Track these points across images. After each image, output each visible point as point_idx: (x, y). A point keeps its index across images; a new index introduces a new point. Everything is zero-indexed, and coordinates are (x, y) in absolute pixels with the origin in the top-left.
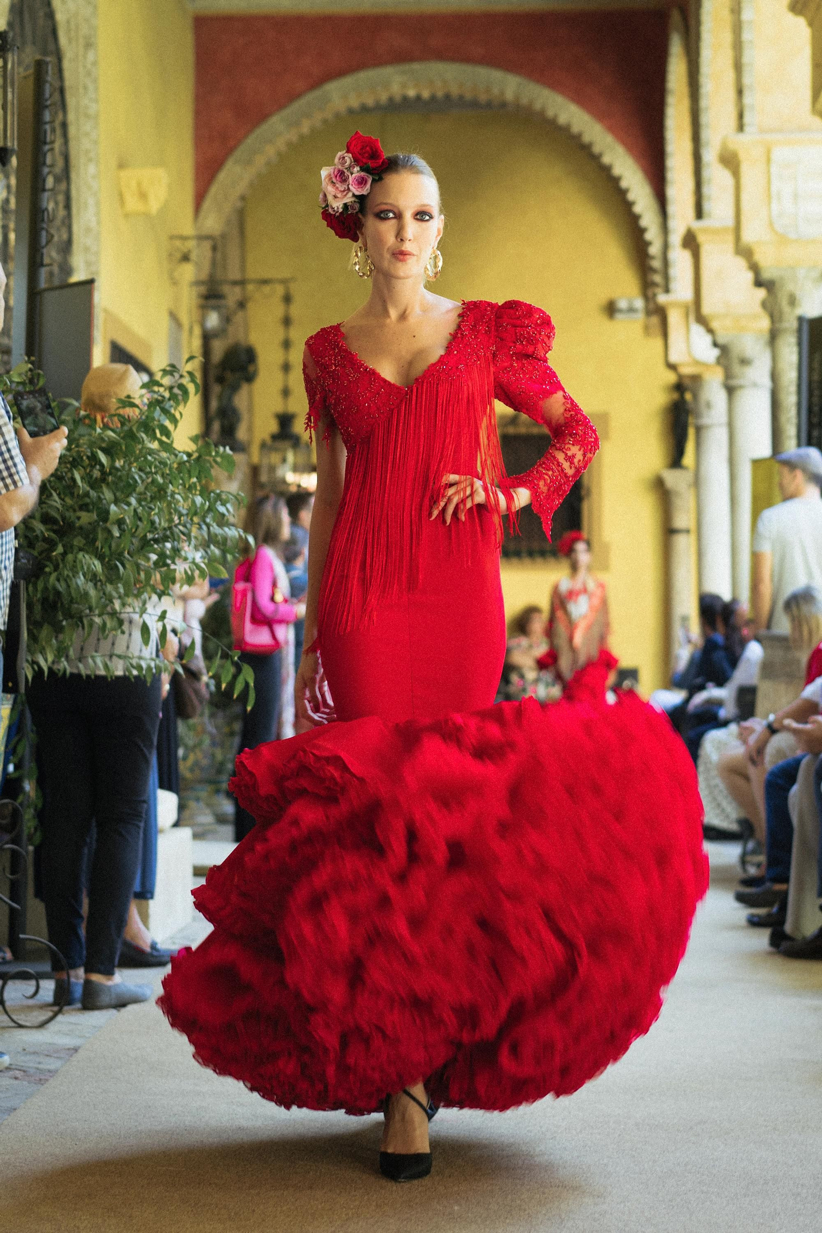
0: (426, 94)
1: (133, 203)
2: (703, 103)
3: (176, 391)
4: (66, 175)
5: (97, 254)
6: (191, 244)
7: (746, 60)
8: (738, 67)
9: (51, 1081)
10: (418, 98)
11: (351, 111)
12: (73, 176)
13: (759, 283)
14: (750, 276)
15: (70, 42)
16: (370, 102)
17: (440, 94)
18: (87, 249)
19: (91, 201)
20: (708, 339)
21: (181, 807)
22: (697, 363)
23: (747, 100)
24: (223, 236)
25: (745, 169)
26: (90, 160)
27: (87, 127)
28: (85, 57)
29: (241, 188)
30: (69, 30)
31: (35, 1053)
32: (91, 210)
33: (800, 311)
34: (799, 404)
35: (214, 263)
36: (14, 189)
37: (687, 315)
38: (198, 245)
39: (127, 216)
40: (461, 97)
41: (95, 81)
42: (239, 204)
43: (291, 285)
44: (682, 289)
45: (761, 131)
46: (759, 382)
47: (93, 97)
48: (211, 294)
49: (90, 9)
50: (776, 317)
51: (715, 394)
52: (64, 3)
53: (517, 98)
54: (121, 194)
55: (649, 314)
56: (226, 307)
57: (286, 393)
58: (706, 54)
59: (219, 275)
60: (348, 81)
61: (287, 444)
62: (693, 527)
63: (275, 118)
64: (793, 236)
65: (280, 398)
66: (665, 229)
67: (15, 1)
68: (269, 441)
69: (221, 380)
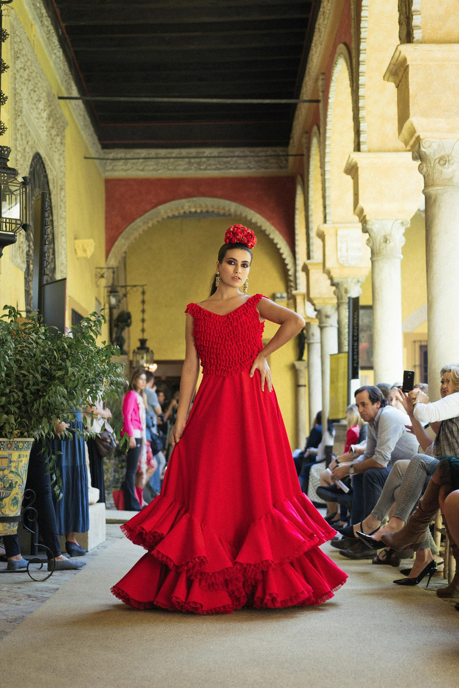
0: (199, 211)
1: (80, 253)
2: (310, 213)
4: (53, 241)
5: (66, 273)
6: (104, 271)
7: (327, 194)
8: (324, 197)
9: (47, 601)
10: (196, 212)
11: (168, 217)
12: (56, 242)
13: (333, 284)
14: (329, 282)
15: (54, 187)
16: (176, 214)
17: (204, 210)
18: (62, 272)
19: (63, 252)
20: (312, 308)
22: (308, 318)
23: (327, 211)
24: (117, 268)
25: (327, 238)
26: (63, 235)
27: (61, 222)
28: (60, 193)
29: (125, 248)
30: (54, 183)
31: (41, 591)
32: (63, 256)
33: (349, 295)
34: (349, 332)
35: (113, 279)
36: (32, 246)
37: (304, 299)
38: (107, 271)
39: (78, 259)
40: (213, 212)
41: (65, 203)
42: (124, 255)
43: (145, 287)
44: (302, 288)
45: (333, 223)
46: (333, 325)
47: (64, 210)
48: (113, 291)
49: (62, 175)
50: (339, 298)
51: (315, 330)
52: (51, 171)
53: (236, 212)
54: (75, 250)
55: (289, 299)
56: (118, 296)
57: (143, 331)
58: (311, 193)
59: (116, 283)
60: (167, 205)
61: (144, 351)
62: (307, 384)
63: (138, 220)
64: (347, 265)
65: (141, 333)
66: (295, 264)
67: (31, 170)
68: (136, 350)
69: (117, 326)
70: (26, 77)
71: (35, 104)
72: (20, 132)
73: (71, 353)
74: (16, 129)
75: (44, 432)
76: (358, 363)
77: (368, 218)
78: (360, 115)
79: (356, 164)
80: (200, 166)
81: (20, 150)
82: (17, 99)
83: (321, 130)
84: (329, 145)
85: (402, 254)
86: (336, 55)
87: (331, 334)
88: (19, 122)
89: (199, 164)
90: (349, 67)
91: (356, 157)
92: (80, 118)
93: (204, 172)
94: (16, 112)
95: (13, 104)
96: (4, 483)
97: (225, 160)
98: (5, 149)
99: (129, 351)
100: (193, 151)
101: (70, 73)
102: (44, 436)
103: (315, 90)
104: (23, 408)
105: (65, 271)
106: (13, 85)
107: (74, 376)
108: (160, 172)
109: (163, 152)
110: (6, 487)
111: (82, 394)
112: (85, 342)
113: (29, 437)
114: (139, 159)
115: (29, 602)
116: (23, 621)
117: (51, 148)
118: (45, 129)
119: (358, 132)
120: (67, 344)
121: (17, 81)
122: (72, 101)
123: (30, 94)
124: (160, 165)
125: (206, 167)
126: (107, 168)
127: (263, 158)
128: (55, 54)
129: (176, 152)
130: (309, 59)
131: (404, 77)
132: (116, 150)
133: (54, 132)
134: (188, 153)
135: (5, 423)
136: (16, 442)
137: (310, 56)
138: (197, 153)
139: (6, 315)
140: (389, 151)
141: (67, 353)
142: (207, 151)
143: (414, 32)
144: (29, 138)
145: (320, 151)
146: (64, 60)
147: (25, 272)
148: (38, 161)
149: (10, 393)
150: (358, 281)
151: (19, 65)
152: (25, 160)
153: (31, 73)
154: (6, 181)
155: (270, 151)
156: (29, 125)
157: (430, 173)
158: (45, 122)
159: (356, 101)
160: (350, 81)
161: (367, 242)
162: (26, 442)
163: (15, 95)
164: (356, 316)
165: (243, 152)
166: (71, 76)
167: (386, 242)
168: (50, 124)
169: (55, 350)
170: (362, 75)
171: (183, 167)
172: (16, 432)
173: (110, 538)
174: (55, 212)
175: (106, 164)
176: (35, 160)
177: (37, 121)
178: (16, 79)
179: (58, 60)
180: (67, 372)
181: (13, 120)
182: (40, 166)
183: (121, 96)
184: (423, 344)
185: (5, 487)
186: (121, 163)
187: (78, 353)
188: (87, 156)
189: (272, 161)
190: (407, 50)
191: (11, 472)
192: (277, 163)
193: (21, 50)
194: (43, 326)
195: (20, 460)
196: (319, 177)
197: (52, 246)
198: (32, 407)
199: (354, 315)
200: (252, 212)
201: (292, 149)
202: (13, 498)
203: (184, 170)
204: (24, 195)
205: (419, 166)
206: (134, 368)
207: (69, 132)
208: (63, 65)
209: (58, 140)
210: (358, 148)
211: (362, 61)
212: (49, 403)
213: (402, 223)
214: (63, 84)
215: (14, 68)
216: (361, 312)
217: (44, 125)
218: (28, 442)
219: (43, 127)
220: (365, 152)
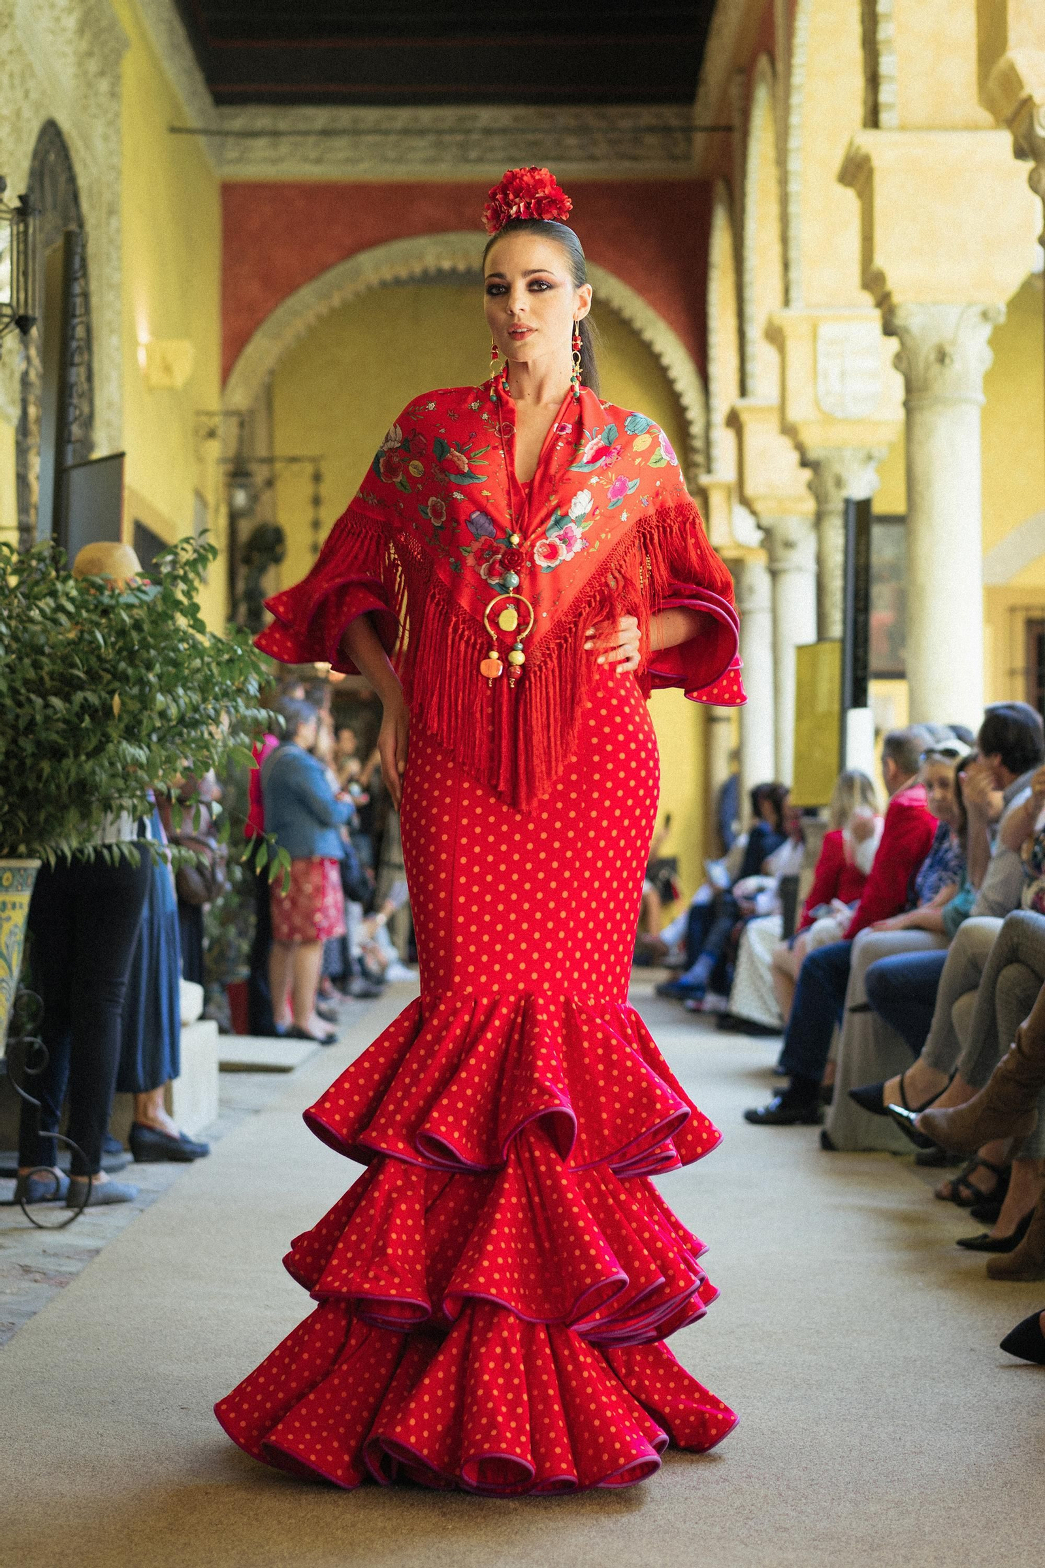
0: (461, 267)
1: (157, 378)
2: (748, 277)
4: (88, 347)
5: (120, 429)
6: (217, 420)
7: (792, 233)
8: (785, 240)
9: (72, 1284)
10: (454, 271)
11: (384, 284)
12: (96, 348)
13: (804, 463)
14: (795, 457)
15: (92, 207)
16: (403, 273)
18: (109, 424)
19: (114, 375)
20: (751, 521)
21: (207, 1000)
22: (740, 545)
23: (793, 275)
24: (252, 412)
25: (791, 345)
26: (112, 332)
27: (110, 296)
28: (108, 224)
29: (269, 362)
30: (91, 197)
31: (55, 1255)
32: (114, 383)
33: (846, 493)
34: (845, 589)
35: (241, 441)
36: (36, 361)
37: (730, 497)
38: (225, 421)
39: (151, 390)
41: (119, 248)
42: (267, 379)
43: (321, 462)
44: (725, 470)
45: (807, 306)
46: (803, 565)
47: (116, 265)
48: (238, 472)
49: (113, 175)
50: (822, 498)
51: (758, 579)
52: (85, 165)
56: (253, 486)
58: (753, 226)
59: (247, 452)
60: (380, 253)
63: (305, 290)
64: (840, 415)
66: (707, 408)
67: (34, 167)
69: (248, 563)
72: (7, 68)
76: (865, 666)
77: (895, 298)
78: (881, 35)
79: (866, 159)
80: (466, 152)
83: (780, 67)
84: (799, 107)
85: (981, 392)
87: (800, 591)
89: (464, 146)
91: (868, 141)
92: (160, 26)
93: (477, 167)
97: (530, 137)
100: (448, 115)
108: (363, 166)
109: (370, 115)
113: (30, 856)
114: (306, 133)
115: (26, 1285)
116: (13, 1336)
117: (85, 108)
118: (71, 59)
119: (873, 80)
124: (363, 148)
125: (482, 156)
126: (228, 156)
127: (629, 134)
129: (403, 116)
132: (250, 110)
133: (93, 66)
134: (435, 120)
138: (461, 119)
140: (954, 128)
142: (486, 115)
144: (31, 84)
145: (775, 121)
147: (16, 428)
148: (51, 143)
150: (870, 458)
152: (19, 140)
155: (647, 115)
156: (31, 48)
158: (70, 42)
161: (896, 361)
162: (20, 869)
164: (863, 546)
165: (579, 117)
167: (942, 361)
168: (84, 46)
171: (422, 156)
173: (229, 1112)
174: (93, 269)
175: (223, 145)
176: (46, 140)
177: (51, 39)
182: (58, 155)
184: (1033, 614)
186: (262, 142)
188: (177, 124)
189: (652, 141)
192: (666, 148)
195: (4, 915)
196: (773, 188)
197: (86, 357)
199: (857, 544)
201: (704, 112)
203: (425, 162)
204: (22, 240)
205: (1030, 173)
207: (132, 66)
209: (104, 85)
210: (873, 119)
213: (984, 314)
216: (877, 532)
217: (69, 50)
218: (25, 869)
219: (65, 55)
220: (890, 129)
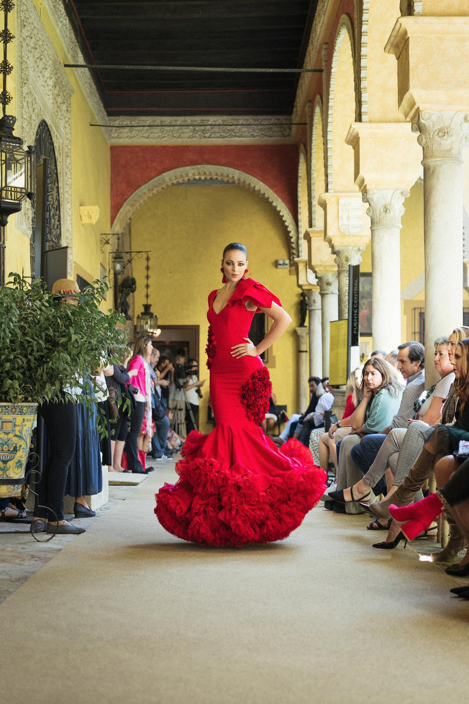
0: (203, 178)
1: (85, 220)
2: (312, 181)
3: (99, 290)
4: (58, 208)
5: (71, 240)
6: (110, 237)
7: (329, 164)
8: (326, 166)
9: (50, 562)
10: (200, 179)
11: (173, 184)
12: (62, 209)
13: (334, 252)
14: (330, 249)
15: (60, 154)
16: (181, 181)
17: (208, 177)
18: (67, 238)
19: (69, 219)
20: (314, 275)
22: (310, 285)
23: (329, 180)
24: (122, 234)
25: (328, 207)
26: (68, 202)
27: (67, 189)
28: (66, 161)
29: (130, 215)
30: (59, 150)
31: (44, 551)
32: (69, 222)
33: (349, 263)
34: (349, 300)
35: (118, 245)
37: (306, 267)
38: (112, 237)
39: (83, 225)
40: (217, 179)
41: (70, 170)
42: (129, 221)
43: (149, 253)
44: (304, 256)
45: (335, 192)
46: (334, 292)
47: (69, 177)
48: (117, 257)
49: (68, 142)
50: (340, 266)
51: (317, 297)
52: (57, 138)
53: (239, 180)
54: (81, 216)
55: (291, 265)
56: (124, 262)
57: (147, 296)
58: (314, 162)
59: (121, 249)
60: (172, 172)
61: (148, 317)
62: (308, 350)
63: (143, 187)
64: (348, 234)
65: (145, 299)
66: (297, 232)
67: (37, 137)
68: (140, 315)
69: (122, 292)
70: (33, 45)
71: (41, 72)
72: (26, 100)
73: (74, 320)
74: (22, 97)
75: (48, 397)
76: (357, 331)
77: (368, 188)
78: (362, 86)
79: (357, 135)
80: (205, 134)
81: (26, 118)
82: (23, 67)
83: (324, 99)
84: (332, 114)
85: (402, 224)
86: (339, 25)
87: (332, 302)
88: (25, 90)
89: (203, 131)
90: (352, 38)
91: (357, 126)
92: (86, 85)
93: (209, 139)
94: (23, 80)
95: (20, 72)
96: (8, 447)
97: (229, 128)
98: (10, 118)
99: (133, 316)
100: (198, 119)
101: (76, 41)
102: (48, 400)
103: (319, 60)
104: (27, 373)
105: (70, 238)
106: (20, 54)
107: (78, 342)
108: (165, 139)
109: (167, 120)
110: (11, 450)
111: (85, 360)
112: (88, 310)
113: (33, 402)
114: (144, 126)
115: (32, 562)
117: (57, 116)
118: (51, 96)
119: (359, 102)
120: (71, 311)
121: (23, 49)
122: (78, 68)
123: (36, 62)
124: (165, 132)
125: (210, 135)
126: (113, 135)
127: (267, 126)
128: (61, 22)
129: (180, 120)
130: (313, 28)
131: (404, 49)
132: (121, 117)
133: (59, 100)
134: (192, 121)
135: (9, 388)
136: (20, 407)
137: (314, 25)
138: (202, 121)
139: (11, 282)
140: (390, 122)
141: (71, 319)
142: (212, 119)
143: (415, 4)
144: (35, 106)
145: (322, 120)
146: (71, 28)
147: (31, 239)
148: (44, 129)
149: (14, 359)
150: (359, 250)
151: (25, 33)
152: (31, 128)
153: (38, 41)
154: (11, 150)
155: (273, 119)
156: (36, 93)
157: (429, 144)
158: (51, 90)
159: (358, 71)
160: (352, 51)
161: (368, 212)
162: (30, 406)
163: (22, 63)
164: (356, 284)
165: (247, 120)
166: (77, 44)
167: (386, 211)
168: (56, 92)
169: (59, 318)
170: (364, 46)
171: (188, 135)
172: (20, 397)
173: (112, 499)
174: (60, 179)
175: (111, 130)
176: (41, 128)
177: (43, 88)
178: (22, 47)
179: (65, 27)
180: (70, 338)
181: (19, 89)
182: (46, 134)
183: (126, 64)
184: (422, 311)
185: (9, 450)
186: (126, 130)
187: (81, 320)
188: (92, 124)
189: (275, 129)
190: (408, 22)
191: (16, 436)
192: (281, 132)
193: (27, 18)
194: (47, 293)
195: (24, 424)
196: (322, 146)
197: (58, 213)
198: (36, 373)
199: (354, 283)
200: (256, 180)
201: (296, 118)
202: (17, 461)
203: (188, 138)
204: (29, 163)
205: (418, 137)
206: (138, 333)
207: (75, 100)
208: (69, 33)
209: (64, 107)
210: (359, 118)
211: (364, 32)
212: (53, 369)
213: (402, 193)
214: (69, 52)
215: (21, 36)
216: (362, 279)
217: (50, 93)
218: (32, 407)
219: (49, 95)
220: (365, 122)
